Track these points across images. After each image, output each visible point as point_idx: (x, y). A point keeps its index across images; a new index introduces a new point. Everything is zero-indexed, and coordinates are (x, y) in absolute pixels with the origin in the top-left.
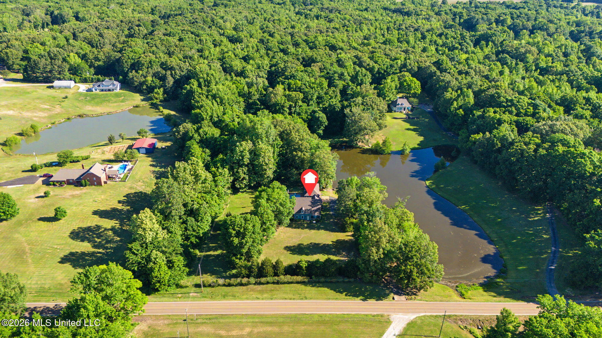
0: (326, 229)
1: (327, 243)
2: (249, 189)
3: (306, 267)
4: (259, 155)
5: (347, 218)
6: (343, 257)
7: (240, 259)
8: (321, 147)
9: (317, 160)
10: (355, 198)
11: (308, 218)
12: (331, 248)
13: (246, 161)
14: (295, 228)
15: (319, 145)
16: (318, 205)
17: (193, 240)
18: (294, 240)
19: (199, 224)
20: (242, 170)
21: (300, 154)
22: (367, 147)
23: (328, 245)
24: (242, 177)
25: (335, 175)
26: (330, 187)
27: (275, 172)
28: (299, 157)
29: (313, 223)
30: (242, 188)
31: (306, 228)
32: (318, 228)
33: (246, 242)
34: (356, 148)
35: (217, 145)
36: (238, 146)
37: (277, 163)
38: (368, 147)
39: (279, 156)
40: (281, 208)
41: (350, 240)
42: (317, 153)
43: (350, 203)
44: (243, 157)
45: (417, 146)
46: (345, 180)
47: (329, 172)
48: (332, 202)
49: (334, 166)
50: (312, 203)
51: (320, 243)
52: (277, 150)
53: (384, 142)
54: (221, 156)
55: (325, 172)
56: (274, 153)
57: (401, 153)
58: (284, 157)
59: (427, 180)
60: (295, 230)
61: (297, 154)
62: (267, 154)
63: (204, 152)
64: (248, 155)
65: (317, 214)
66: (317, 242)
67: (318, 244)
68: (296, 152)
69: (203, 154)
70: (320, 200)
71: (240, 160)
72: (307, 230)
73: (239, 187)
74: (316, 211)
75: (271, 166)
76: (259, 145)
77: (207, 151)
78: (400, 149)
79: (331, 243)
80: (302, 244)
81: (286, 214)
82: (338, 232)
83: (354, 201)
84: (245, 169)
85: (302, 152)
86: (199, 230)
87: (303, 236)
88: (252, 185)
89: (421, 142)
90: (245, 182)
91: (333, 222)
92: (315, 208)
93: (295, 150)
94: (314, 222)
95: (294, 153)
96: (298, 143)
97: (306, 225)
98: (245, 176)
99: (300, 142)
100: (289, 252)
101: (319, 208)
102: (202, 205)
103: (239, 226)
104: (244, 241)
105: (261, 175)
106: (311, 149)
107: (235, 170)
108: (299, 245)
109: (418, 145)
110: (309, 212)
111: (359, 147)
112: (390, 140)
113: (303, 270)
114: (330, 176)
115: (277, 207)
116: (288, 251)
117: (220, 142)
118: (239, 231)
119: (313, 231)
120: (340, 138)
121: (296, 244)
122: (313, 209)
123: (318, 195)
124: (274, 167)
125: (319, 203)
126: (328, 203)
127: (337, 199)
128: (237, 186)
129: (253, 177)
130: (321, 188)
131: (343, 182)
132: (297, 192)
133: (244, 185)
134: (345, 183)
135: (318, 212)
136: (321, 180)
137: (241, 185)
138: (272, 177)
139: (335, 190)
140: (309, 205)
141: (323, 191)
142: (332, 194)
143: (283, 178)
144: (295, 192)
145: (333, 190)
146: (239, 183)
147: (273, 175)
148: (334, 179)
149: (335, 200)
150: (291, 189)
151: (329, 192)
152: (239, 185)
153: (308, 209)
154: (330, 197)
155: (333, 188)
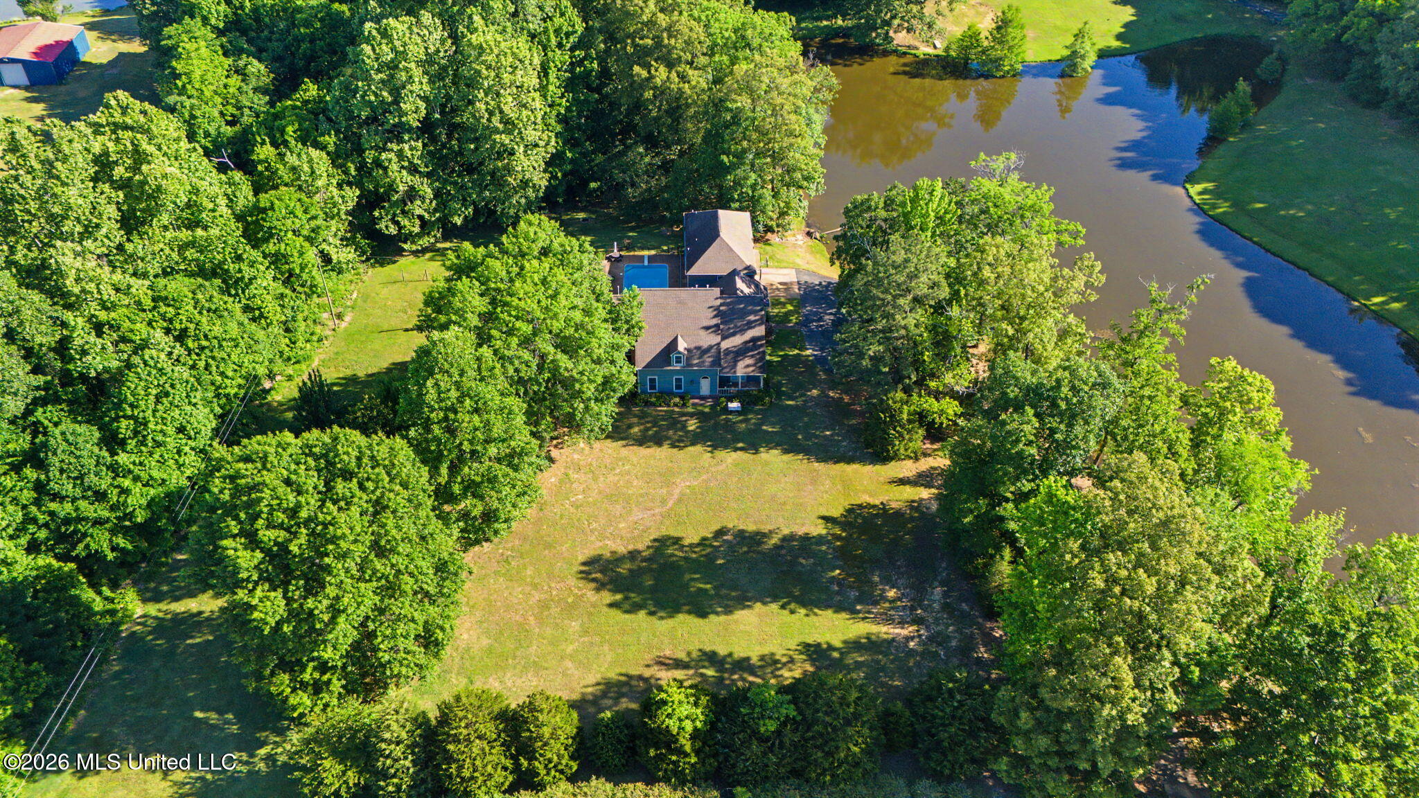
0: (791, 446)
1: (801, 531)
2: (446, 238)
3: (695, 735)
4: (472, 83)
5: (900, 395)
6: (889, 620)
7: (317, 688)
8: (756, 42)
9: (743, 102)
10: (945, 292)
11: (705, 387)
12: (823, 563)
13: (413, 110)
14: (641, 441)
15: (749, 33)
16: (750, 325)
17: (101, 541)
18: (637, 515)
19: (122, 458)
20: (400, 155)
21: (661, 73)
22: (924, 50)
23: (806, 538)
24: (402, 188)
25: (819, 172)
26: (796, 223)
27: (554, 161)
28: (661, 92)
29: (726, 410)
30: (409, 237)
31: (695, 439)
32: (754, 442)
33: (335, 611)
34: (886, 53)
35: (299, 40)
36: (368, 40)
37: (562, 119)
38: (930, 51)
39: (570, 85)
40: (564, 361)
41: (917, 506)
42: (742, 68)
43: (913, 321)
44: (396, 92)
45: (1116, 44)
46: (877, 199)
47: (794, 157)
48: (813, 295)
49: (818, 127)
50: (719, 313)
51: (765, 528)
52: (561, 57)
53: (1003, 25)
54: (311, 90)
55: (777, 158)
56: (544, 71)
57: (1065, 69)
58: (598, 90)
59: (1191, 178)
60: (643, 451)
61: (651, 77)
62: (506, 78)
63: (241, 72)
64: (420, 84)
65: (744, 368)
66: (751, 528)
67: (755, 539)
68: (647, 66)
69: (235, 81)
70: (760, 298)
71: (385, 108)
72: (697, 451)
73: (393, 230)
74: (740, 353)
75: (531, 135)
76: (473, 31)
77: (256, 67)
78: (1060, 52)
79: (819, 529)
80: (677, 541)
81: (590, 390)
82: (850, 460)
83: (939, 308)
84: (413, 148)
85: (670, 65)
86: (125, 491)
87: (683, 484)
88: (458, 221)
89: (1126, 26)
90: (418, 208)
91: (824, 401)
92: (736, 341)
93: (642, 56)
94: (734, 405)
95: (637, 69)
96: (651, 23)
97: (692, 425)
98: (416, 180)
99: (663, 20)
100: (607, 597)
101: (754, 340)
102: (144, 345)
103: (280, 517)
104: (319, 606)
105: (493, 174)
106: (711, 53)
107: (369, 156)
108: (662, 543)
109: (1119, 37)
110: (708, 360)
111: (895, 52)
112: (1024, 17)
113: (681, 752)
114: (798, 175)
115: (543, 357)
116: (601, 586)
117: (307, 24)
118: (283, 547)
119: (730, 458)
120: (819, 19)
121: (642, 544)
122: (726, 345)
123: (748, 268)
124: (549, 137)
125: (755, 313)
126: (790, 301)
127: (830, 283)
128: (387, 227)
129: (455, 183)
130: (761, 228)
131: (869, 208)
132: (653, 252)
133: (417, 222)
134: (882, 214)
135: (752, 356)
136: (761, 197)
137: (405, 222)
138: (544, 183)
139: (818, 235)
140: (707, 328)
141: (767, 242)
142: (808, 256)
143: (593, 185)
144: (646, 253)
145: (809, 234)
146: (394, 215)
147: (547, 175)
148: (817, 190)
149: (820, 284)
150: (629, 238)
151: (795, 246)
152: (397, 223)
153: (705, 345)
154: (798, 271)
155: (808, 225)
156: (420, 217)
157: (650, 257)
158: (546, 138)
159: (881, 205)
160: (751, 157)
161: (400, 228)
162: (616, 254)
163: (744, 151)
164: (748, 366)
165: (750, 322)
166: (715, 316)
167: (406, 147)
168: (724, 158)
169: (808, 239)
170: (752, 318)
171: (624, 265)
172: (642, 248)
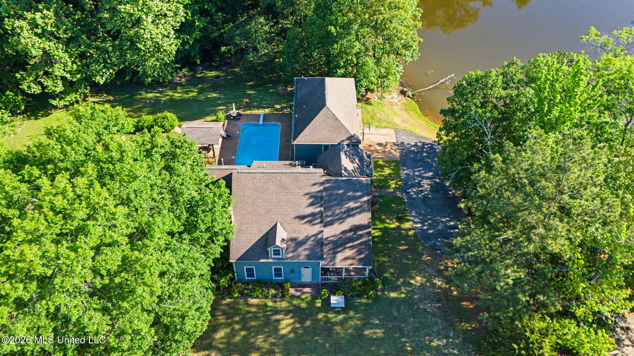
16: (349, 213)
20: (34, 25)
25: (416, 41)
27: (181, 31)
30: (54, 96)
47: (395, 27)
48: (409, 157)
50: (316, 199)
55: (379, 28)
65: (343, 260)
73: (36, 90)
74: (340, 243)
90: (58, 71)
92: (335, 230)
94: (337, 300)
97: (286, 326)
98: (50, 45)
101: (356, 228)
114: (397, 44)
123: (350, 138)
124: (177, 8)
125: (355, 199)
126: (389, 162)
127: (424, 144)
128: (29, 87)
129: (98, 48)
130: (363, 90)
131: (486, 86)
132: (267, 111)
133: (60, 82)
134: (500, 92)
135: (352, 247)
136: (364, 64)
137: (48, 83)
138: (174, 48)
139: (410, 94)
140: (302, 218)
141: (367, 101)
142: (405, 115)
143: (223, 49)
144: (261, 112)
145: (403, 93)
146: (37, 77)
147: (179, 42)
148: (412, 57)
149: (416, 145)
150: (249, 96)
151: (391, 104)
152: (40, 83)
153: (301, 237)
154: (397, 131)
155: (401, 84)
156: (63, 78)
157: (265, 116)
158: (174, 8)
159: (500, 83)
160: (356, 27)
161: (44, 87)
162: (234, 112)
163: (350, 22)
164: (346, 259)
165: (350, 210)
166: (311, 205)
167: (38, 15)
168: (333, 29)
169: (402, 97)
170: (352, 204)
171: (241, 124)
172: (258, 107)
